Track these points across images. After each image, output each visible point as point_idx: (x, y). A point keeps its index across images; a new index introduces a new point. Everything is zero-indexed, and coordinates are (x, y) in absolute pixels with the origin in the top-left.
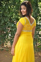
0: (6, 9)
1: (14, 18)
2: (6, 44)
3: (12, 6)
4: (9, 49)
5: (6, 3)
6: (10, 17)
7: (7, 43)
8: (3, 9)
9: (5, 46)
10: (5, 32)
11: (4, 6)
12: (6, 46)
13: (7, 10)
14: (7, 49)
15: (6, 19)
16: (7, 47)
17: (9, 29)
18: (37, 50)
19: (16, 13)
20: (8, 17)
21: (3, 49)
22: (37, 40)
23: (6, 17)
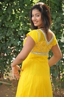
0: (8, 14)
1: (21, 31)
2: (8, 75)
3: (18, 10)
4: (12, 84)
5: (8, 5)
6: (15, 29)
7: (8, 73)
8: (3, 14)
9: (5, 78)
10: (5, 55)
11: (5, 9)
12: (8, 77)
13: (10, 16)
14: (8, 84)
15: (7, 32)
16: (8, 79)
17: (13, 49)
18: (59, 86)
19: (25, 22)
20: (12, 29)
21: (2, 84)
22: (59, 68)
23: (8, 28)
